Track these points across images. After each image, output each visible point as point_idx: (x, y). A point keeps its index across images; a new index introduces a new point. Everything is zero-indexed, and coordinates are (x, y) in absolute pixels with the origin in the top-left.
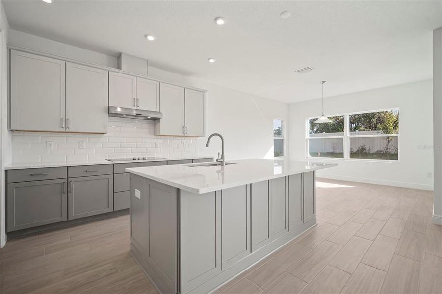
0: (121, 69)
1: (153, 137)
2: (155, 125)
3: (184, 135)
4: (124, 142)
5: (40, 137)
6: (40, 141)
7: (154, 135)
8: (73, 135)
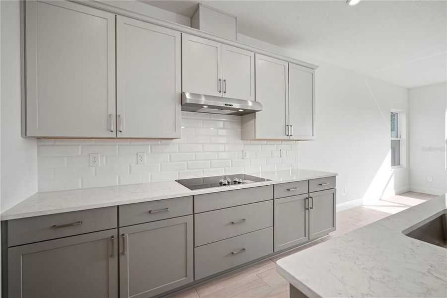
0: (198, 28)
1: (241, 141)
2: (242, 123)
3: (287, 138)
4: (201, 152)
5: (80, 147)
6: (80, 153)
7: (242, 140)
8: (128, 142)
